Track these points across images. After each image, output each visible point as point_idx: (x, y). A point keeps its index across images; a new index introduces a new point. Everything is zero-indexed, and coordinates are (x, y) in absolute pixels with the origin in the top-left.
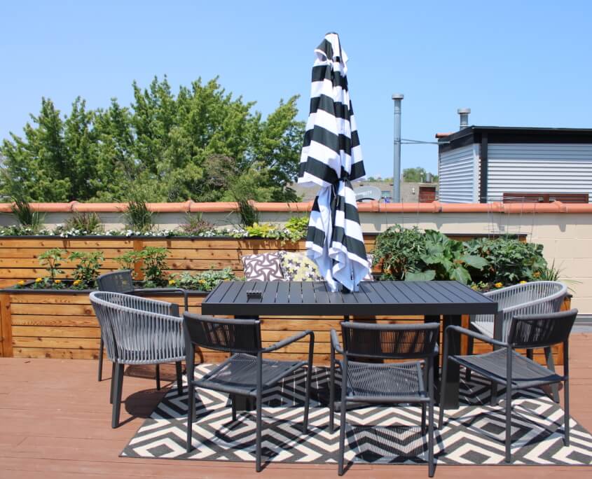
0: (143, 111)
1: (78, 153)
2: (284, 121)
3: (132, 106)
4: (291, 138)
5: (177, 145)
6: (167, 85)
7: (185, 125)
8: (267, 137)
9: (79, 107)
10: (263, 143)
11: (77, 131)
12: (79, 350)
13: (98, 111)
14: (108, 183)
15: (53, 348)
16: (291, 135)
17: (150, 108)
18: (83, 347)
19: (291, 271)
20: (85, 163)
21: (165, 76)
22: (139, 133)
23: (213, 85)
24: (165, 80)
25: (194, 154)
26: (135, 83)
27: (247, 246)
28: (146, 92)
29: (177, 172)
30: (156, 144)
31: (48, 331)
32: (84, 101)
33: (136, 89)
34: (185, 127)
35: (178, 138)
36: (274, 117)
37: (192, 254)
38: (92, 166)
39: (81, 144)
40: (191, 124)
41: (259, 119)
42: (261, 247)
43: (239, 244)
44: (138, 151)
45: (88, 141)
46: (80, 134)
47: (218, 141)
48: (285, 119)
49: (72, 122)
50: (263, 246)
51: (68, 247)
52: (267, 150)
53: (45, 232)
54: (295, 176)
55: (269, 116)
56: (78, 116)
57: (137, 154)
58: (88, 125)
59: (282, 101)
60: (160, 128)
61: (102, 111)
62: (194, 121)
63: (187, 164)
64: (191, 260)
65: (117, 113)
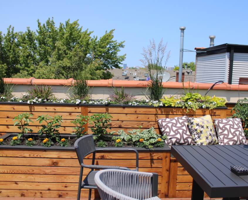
0: (42, 34)
1: (10, 52)
2: (107, 41)
3: (37, 31)
4: (110, 49)
5: (59, 50)
6: (53, 22)
7: (62, 41)
8: (100, 48)
9: (11, 30)
10: (97, 50)
11: (9, 42)
12: (48, 191)
13: (20, 33)
14: (25, 67)
15: (27, 190)
16: (110, 47)
17: (46, 32)
18: (51, 189)
19: (198, 131)
20: (14, 57)
21: (53, 18)
22: (40, 44)
23: (76, 23)
24: (53, 20)
25: (66, 54)
26: (38, 20)
27: (162, 112)
28: (44, 25)
29: (59, 62)
30: (48, 49)
31: (23, 177)
32: (13, 28)
33: (39, 23)
34: (62, 42)
35: (59, 46)
36: (103, 39)
37: (123, 117)
38: (17, 58)
39: (12, 48)
40: (65, 40)
41: (96, 39)
42: (171, 113)
43: (157, 111)
44: (39, 52)
45: (16, 47)
46: (11, 43)
47: (77, 49)
48: (108, 39)
49: (8, 37)
50: (172, 112)
51: (33, 111)
52: (99, 54)
53: (15, 99)
54: (111, 66)
55: (101, 38)
56: (10, 35)
57: (38, 53)
58: (15, 39)
59: (106, 31)
60: (50, 42)
61: (22, 33)
62: (67, 39)
63: (64, 59)
64: (122, 121)
65: (30, 34)
